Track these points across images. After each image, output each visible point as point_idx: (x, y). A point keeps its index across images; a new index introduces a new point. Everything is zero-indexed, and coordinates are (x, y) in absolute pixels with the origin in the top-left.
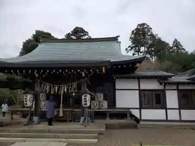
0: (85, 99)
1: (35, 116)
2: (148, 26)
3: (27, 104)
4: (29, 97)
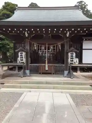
0: (72, 56)
2: (85, 3)
3: (22, 60)
4: (24, 54)
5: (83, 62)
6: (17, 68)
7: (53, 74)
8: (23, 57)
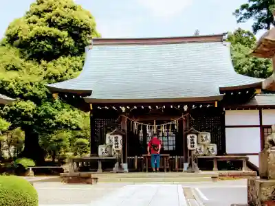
0: (192, 140)
1: (124, 162)
3: (118, 147)
4: (120, 138)
5: (227, 152)
6: (100, 165)
7: (168, 171)
8: (119, 142)
